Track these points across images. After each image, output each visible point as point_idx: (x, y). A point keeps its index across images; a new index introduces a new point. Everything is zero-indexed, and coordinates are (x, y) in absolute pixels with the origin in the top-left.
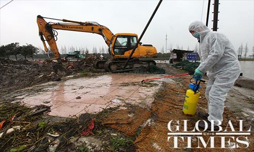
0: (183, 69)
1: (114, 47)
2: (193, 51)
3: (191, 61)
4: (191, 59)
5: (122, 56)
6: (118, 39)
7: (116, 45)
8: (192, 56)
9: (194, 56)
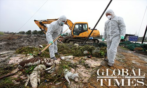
0: (125, 47)
1: (73, 31)
2: (134, 35)
3: (132, 42)
4: (132, 40)
5: (78, 36)
6: (76, 26)
7: (75, 29)
8: (133, 38)
9: (135, 38)
